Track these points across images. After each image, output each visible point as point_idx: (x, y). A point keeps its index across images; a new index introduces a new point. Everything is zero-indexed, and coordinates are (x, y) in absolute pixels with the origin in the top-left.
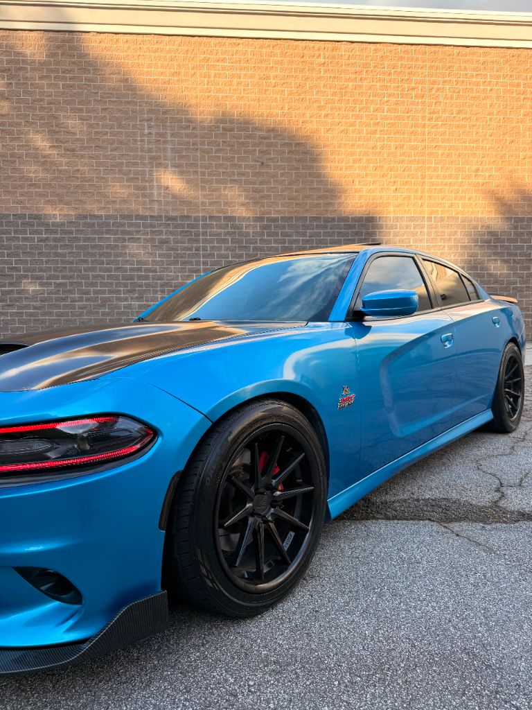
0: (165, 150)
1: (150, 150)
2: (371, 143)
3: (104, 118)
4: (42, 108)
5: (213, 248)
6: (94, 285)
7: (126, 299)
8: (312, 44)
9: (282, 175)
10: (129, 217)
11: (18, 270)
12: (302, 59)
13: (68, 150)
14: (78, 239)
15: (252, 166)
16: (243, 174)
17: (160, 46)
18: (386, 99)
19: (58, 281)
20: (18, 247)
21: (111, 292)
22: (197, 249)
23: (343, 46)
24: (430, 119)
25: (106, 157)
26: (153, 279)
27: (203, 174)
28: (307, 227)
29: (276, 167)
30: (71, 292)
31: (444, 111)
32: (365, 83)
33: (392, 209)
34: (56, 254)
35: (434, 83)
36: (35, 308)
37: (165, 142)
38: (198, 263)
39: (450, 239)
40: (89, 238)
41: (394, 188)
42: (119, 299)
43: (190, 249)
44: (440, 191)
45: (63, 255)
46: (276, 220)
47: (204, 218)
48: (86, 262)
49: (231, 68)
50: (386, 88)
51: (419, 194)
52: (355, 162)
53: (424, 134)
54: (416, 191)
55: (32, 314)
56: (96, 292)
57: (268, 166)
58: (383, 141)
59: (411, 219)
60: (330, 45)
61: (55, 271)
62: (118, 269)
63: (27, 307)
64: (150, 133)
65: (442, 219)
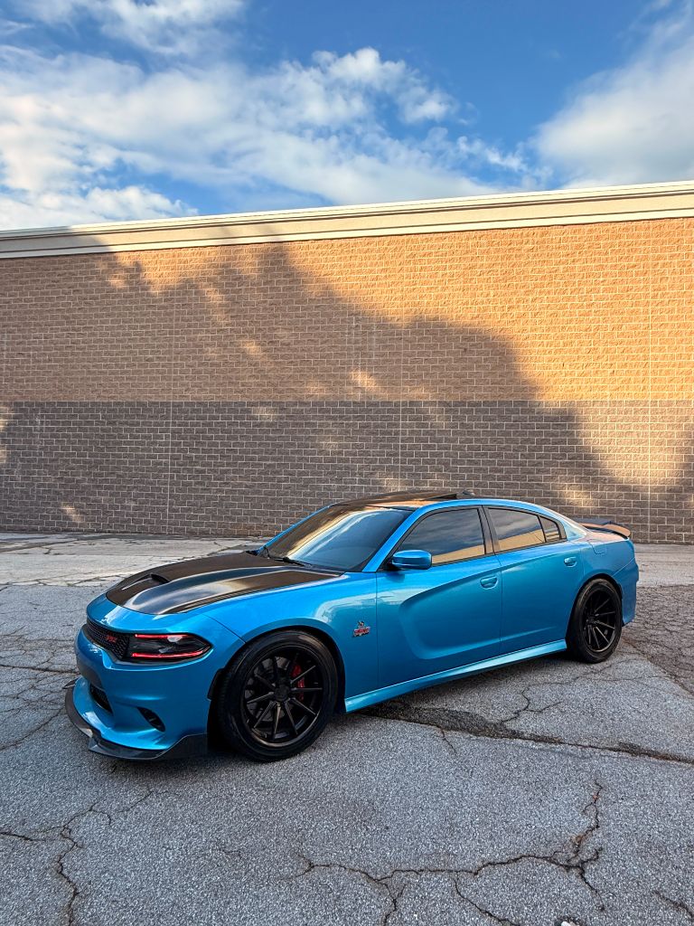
0: (371, 340)
1: (356, 342)
2: (584, 325)
3: (316, 315)
4: (265, 309)
5: (412, 432)
6: (299, 466)
7: (326, 481)
8: (520, 232)
9: (486, 360)
10: (334, 404)
11: (235, 451)
12: (509, 247)
13: (284, 344)
14: (288, 425)
15: (455, 353)
16: (445, 361)
17: (371, 247)
18: (601, 279)
19: (268, 463)
20: (236, 432)
21: (313, 474)
22: (397, 433)
23: (553, 230)
24: (655, 296)
25: (316, 350)
26: (352, 462)
27: (406, 362)
28: (512, 412)
29: (479, 354)
30: (278, 473)
31: (672, 287)
32: (577, 265)
33: (608, 393)
34: (268, 438)
35: (659, 258)
36: (246, 486)
37: (371, 333)
38: (396, 447)
39: (680, 426)
40: (297, 424)
41: (610, 371)
42: (320, 480)
43: (390, 433)
44: (667, 373)
45: (274, 439)
46: (478, 404)
47: (404, 404)
48: (293, 445)
49: (437, 261)
50: (602, 267)
51: (641, 377)
52: (565, 345)
53: (647, 313)
54: (638, 373)
55: (244, 492)
56: (300, 474)
57: (471, 352)
58: (599, 322)
59: (632, 403)
60: (540, 230)
61: (266, 453)
62: (320, 452)
63: (240, 485)
64: (357, 326)
65: (669, 404)
